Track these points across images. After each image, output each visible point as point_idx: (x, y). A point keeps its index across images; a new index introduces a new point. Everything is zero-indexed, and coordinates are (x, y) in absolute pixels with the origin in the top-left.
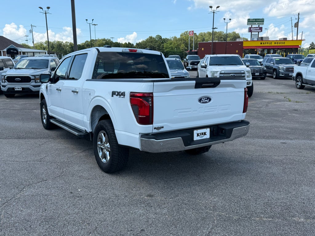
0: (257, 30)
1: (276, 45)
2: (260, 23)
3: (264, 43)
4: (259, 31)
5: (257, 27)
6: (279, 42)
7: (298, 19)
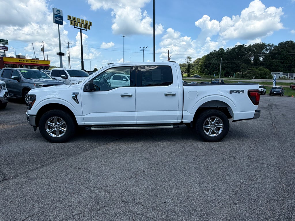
0: (3, 48)
1: (32, 63)
2: (5, 43)
3: (22, 61)
4: (5, 49)
5: (2, 46)
6: (32, 60)
7: (43, 45)
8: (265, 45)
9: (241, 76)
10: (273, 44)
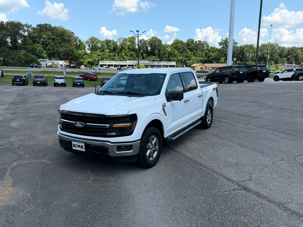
8: (22, 25)
9: (3, 62)
10: (31, 25)
